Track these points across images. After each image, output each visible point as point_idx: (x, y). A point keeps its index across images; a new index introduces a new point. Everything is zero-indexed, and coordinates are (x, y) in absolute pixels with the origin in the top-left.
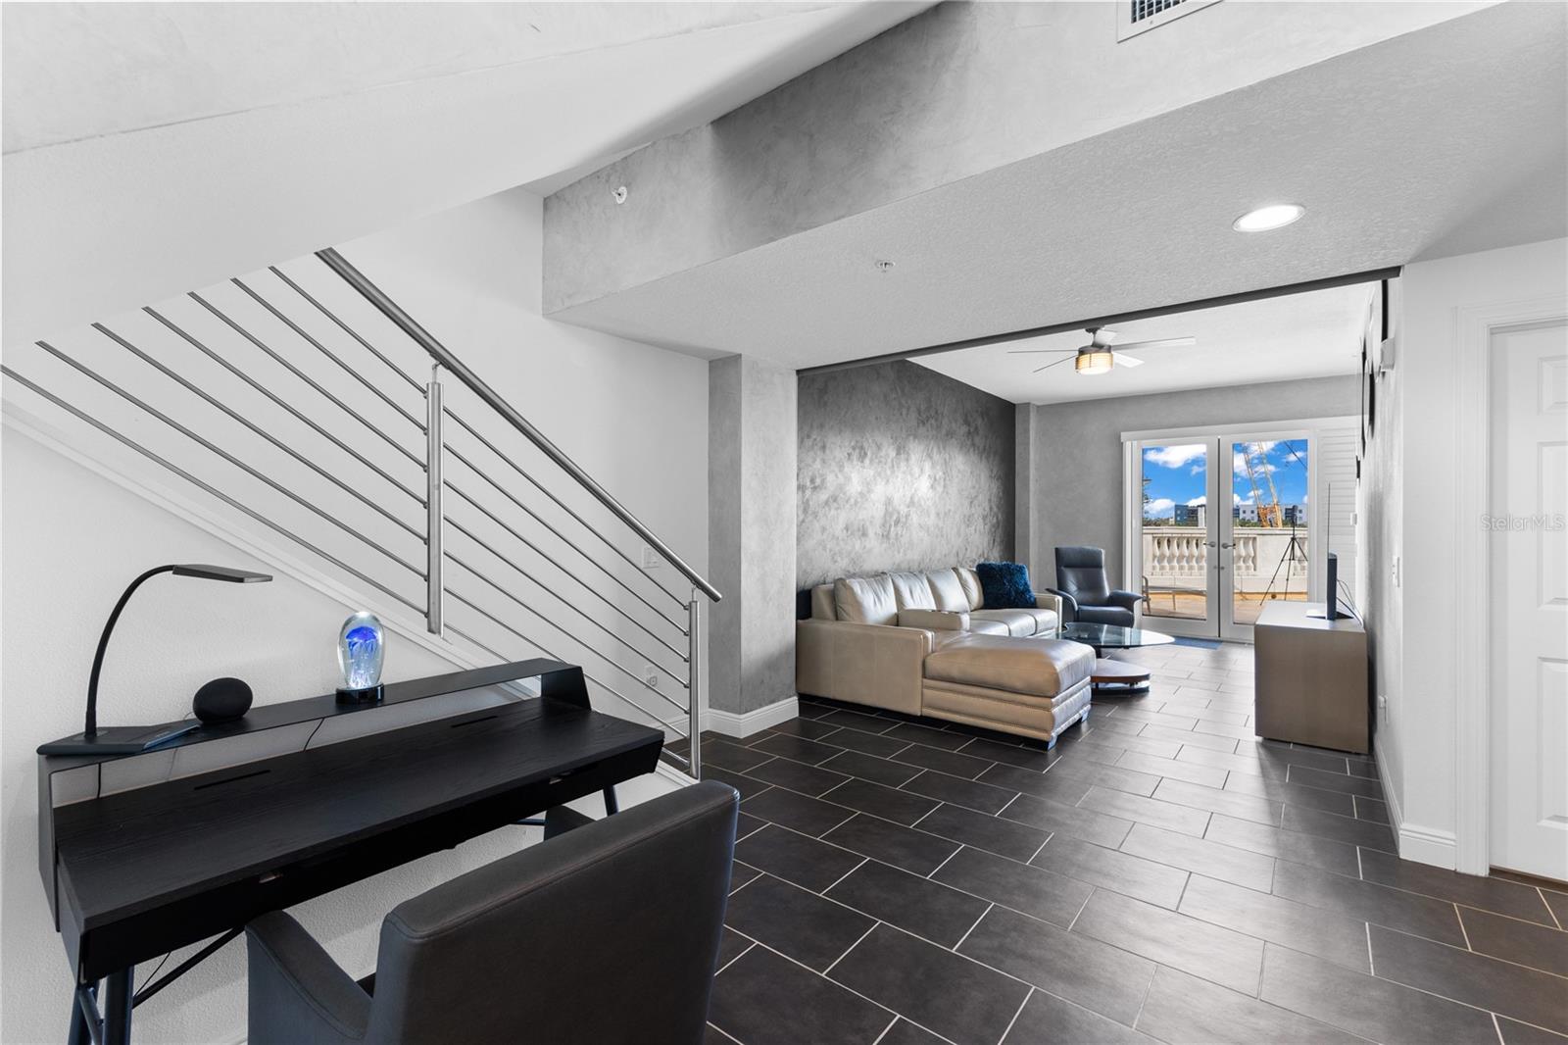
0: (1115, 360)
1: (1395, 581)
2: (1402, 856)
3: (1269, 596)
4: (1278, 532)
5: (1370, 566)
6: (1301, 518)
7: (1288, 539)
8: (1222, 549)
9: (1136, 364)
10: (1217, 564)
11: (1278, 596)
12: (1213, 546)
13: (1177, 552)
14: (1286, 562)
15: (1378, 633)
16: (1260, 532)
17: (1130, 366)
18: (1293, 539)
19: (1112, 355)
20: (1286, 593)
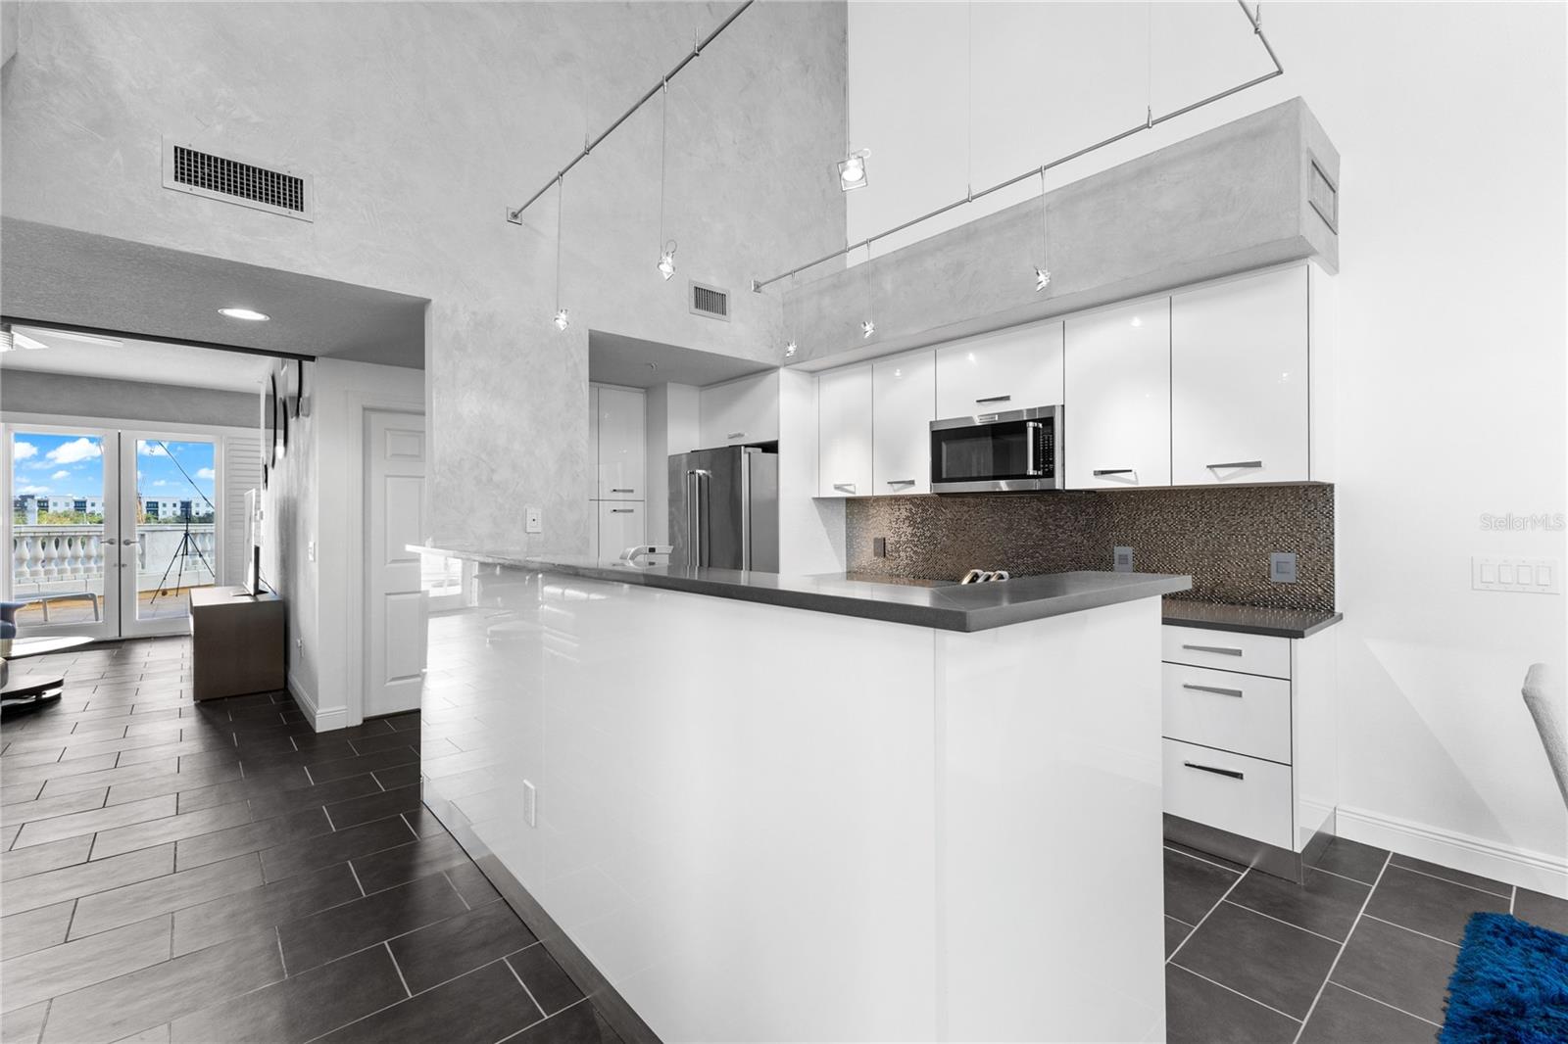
0: (16, 342)
1: (311, 558)
2: (317, 731)
3: (160, 593)
4: (169, 528)
5: (282, 551)
6: (164, 512)
7: (182, 535)
8: (123, 546)
9: (36, 348)
10: (117, 562)
11: (169, 592)
12: (112, 543)
13: (82, 553)
14: (179, 558)
15: (292, 598)
16: (148, 529)
17: (28, 347)
18: (187, 535)
19: (12, 335)
20: (178, 589)
